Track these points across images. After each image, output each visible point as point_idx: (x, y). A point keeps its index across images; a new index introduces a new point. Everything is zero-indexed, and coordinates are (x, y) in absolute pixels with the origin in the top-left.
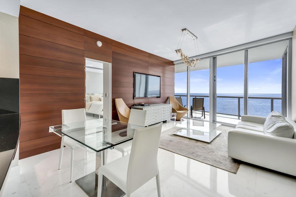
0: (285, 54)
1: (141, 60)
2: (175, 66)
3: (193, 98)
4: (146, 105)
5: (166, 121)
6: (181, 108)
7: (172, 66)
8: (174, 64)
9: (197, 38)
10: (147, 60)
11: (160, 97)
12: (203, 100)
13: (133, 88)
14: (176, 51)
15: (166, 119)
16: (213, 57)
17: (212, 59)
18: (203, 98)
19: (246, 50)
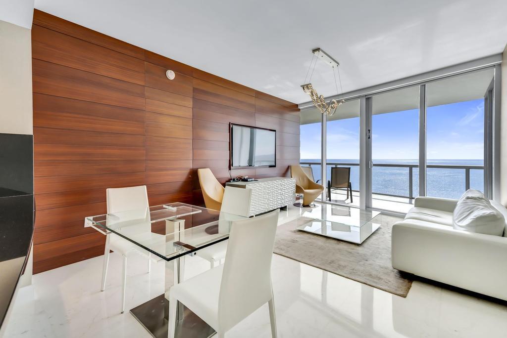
0: (489, 91)
1: (242, 103)
2: (301, 113)
3: (332, 168)
4: (250, 180)
5: (286, 207)
6: (311, 186)
7: (296, 114)
8: (299, 110)
9: (338, 64)
10: (253, 103)
11: (275, 166)
12: (348, 170)
13: (229, 151)
14: (303, 87)
15: (286, 205)
16: (367, 97)
17: (364, 100)
18: (350, 168)
19: (422, 85)
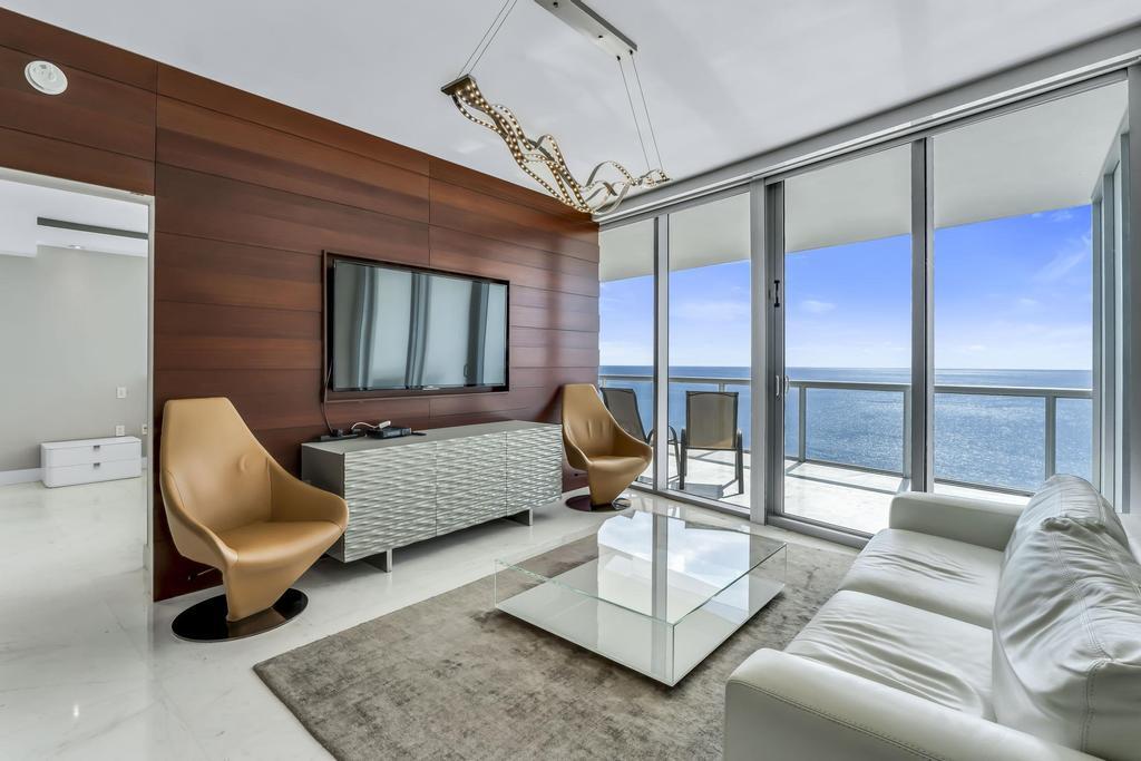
0: (1105, 176)
1: (372, 190)
2: (603, 235)
3: (689, 394)
4: (393, 433)
5: (526, 513)
6: (620, 445)
7: (587, 237)
8: (596, 227)
9: (634, 46)
10: (423, 194)
11: (505, 388)
12: (732, 399)
13: (319, 342)
14: (449, 90)
15: (525, 507)
16: (769, 182)
17: (761, 192)
18: (736, 395)
19: (920, 140)
